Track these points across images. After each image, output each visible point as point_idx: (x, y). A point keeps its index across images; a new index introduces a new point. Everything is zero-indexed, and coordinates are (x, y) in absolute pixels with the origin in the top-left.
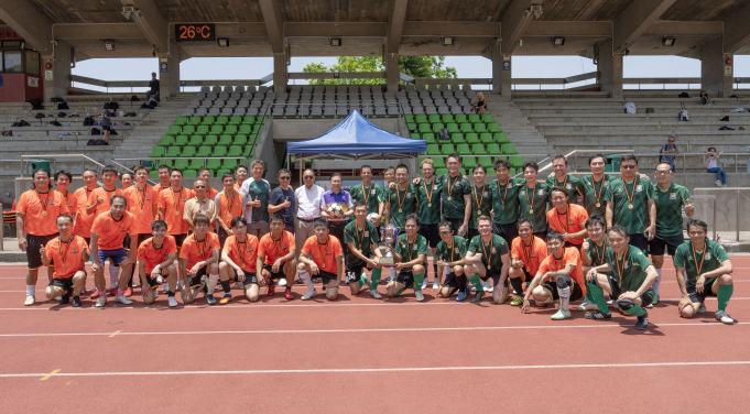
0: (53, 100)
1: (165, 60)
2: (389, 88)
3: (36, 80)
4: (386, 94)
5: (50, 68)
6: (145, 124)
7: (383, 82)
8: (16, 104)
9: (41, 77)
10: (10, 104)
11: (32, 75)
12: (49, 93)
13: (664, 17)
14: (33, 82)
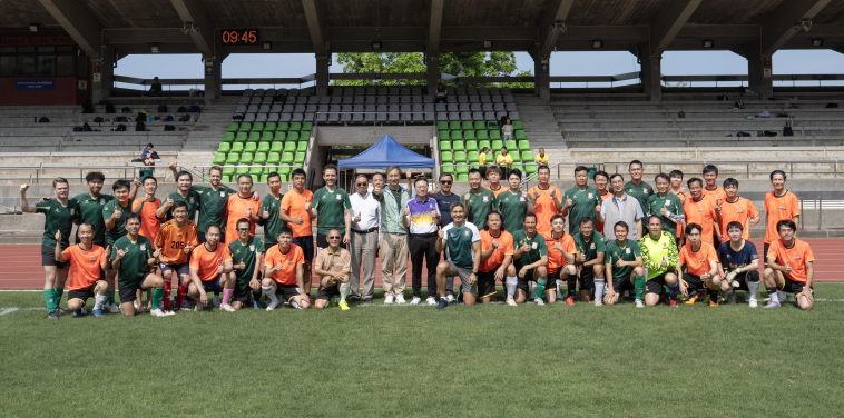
0: (101, 103)
1: (211, 64)
2: (429, 90)
3: (85, 83)
4: (426, 97)
5: (98, 72)
6: (197, 129)
7: (423, 82)
8: (67, 106)
9: (89, 79)
10: (62, 106)
11: (82, 78)
12: (97, 96)
13: (690, 20)
14: (83, 85)
